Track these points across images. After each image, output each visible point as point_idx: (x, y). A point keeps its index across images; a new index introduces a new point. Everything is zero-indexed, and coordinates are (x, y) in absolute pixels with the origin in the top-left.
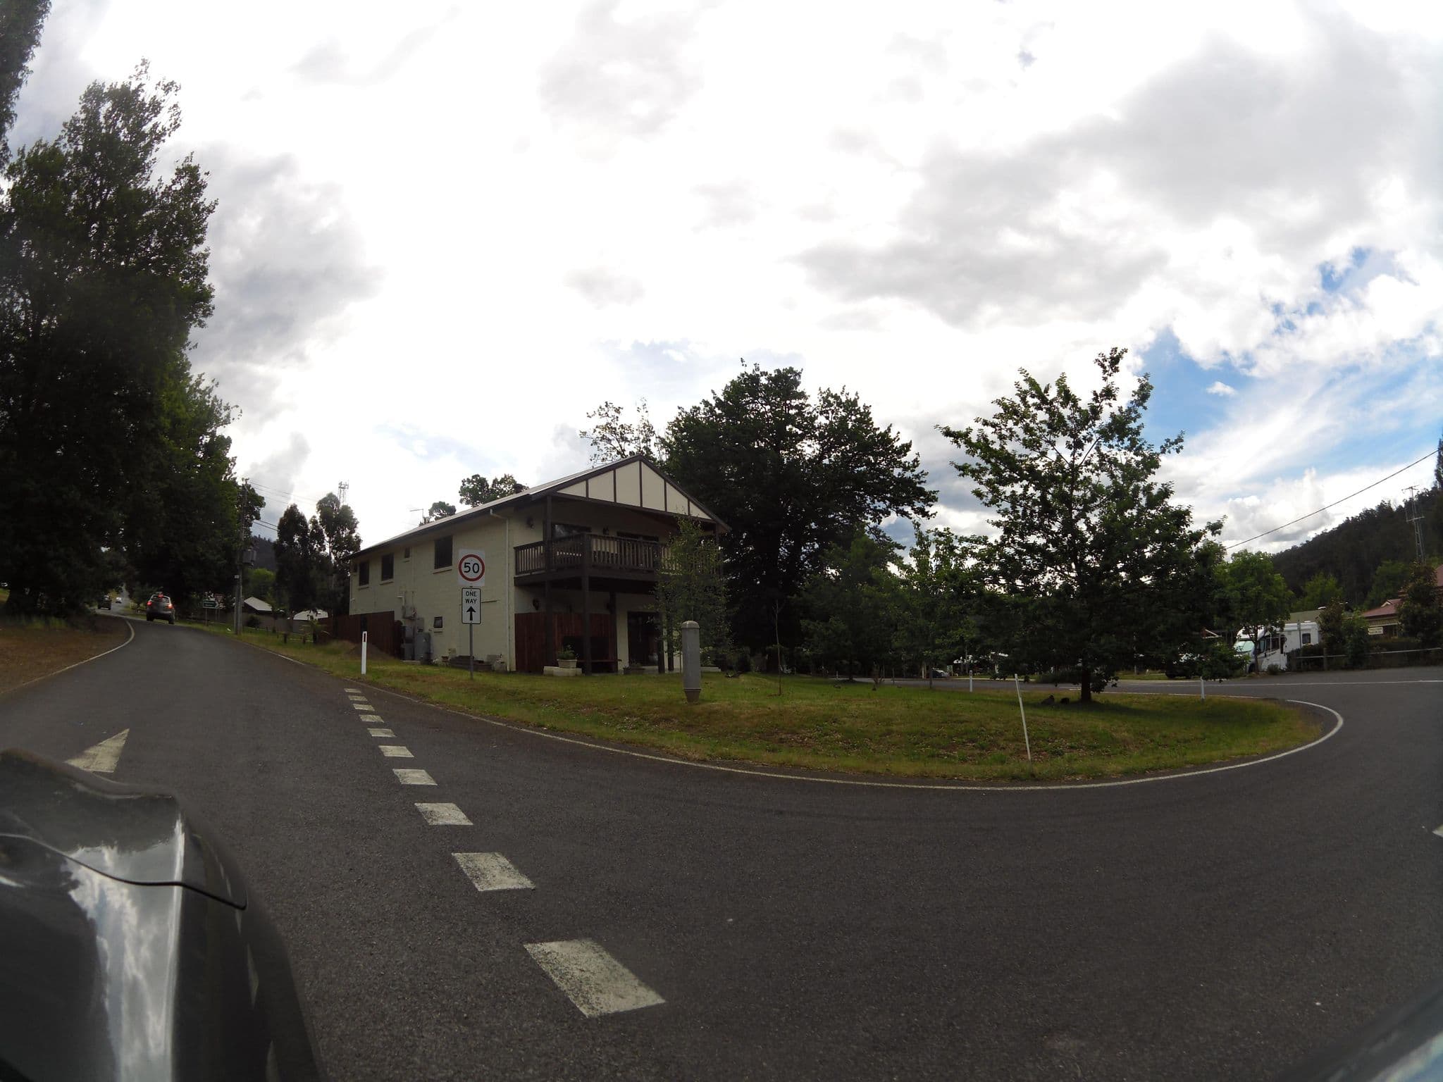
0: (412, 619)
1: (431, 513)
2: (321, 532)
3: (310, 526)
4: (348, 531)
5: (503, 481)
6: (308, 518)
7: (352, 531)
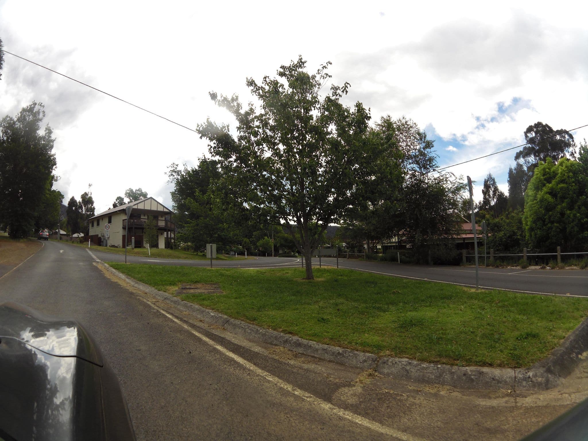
0: (103, 236)
1: (116, 200)
2: (82, 206)
3: (78, 204)
4: (90, 205)
5: (138, 190)
6: (78, 201)
7: (92, 205)
